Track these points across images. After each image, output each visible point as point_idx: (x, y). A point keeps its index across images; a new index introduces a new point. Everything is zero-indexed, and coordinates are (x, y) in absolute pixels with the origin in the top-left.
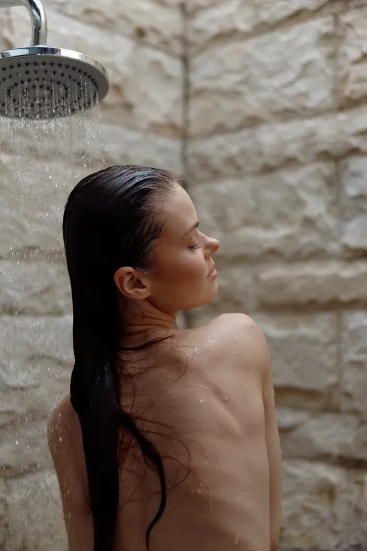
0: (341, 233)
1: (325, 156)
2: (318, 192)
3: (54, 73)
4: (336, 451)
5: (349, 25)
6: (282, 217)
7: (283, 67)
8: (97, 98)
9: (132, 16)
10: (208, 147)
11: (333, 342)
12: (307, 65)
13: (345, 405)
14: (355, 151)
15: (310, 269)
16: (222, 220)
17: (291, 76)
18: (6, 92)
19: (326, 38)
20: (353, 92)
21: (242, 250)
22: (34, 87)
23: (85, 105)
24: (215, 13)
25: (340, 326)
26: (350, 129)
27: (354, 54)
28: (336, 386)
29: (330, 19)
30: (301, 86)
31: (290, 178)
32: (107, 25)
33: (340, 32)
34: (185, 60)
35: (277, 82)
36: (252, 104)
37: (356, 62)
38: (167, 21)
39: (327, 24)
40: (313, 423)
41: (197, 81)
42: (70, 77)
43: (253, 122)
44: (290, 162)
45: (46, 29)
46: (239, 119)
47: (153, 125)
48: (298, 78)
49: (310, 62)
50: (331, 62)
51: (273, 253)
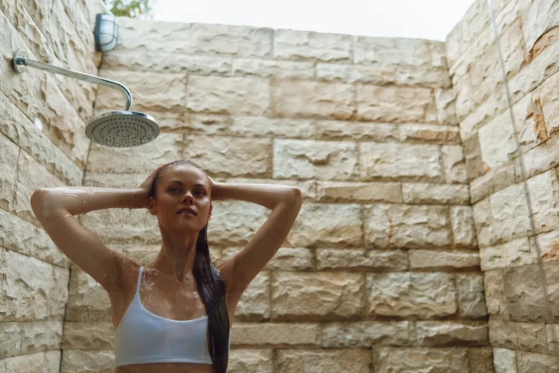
5: (191, 141)
9: (80, 100)
12: (167, 152)
17: (159, 155)
19: (178, 143)
27: (193, 154)
29: (182, 135)
32: (71, 100)
33: (185, 142)
35: (150, 156)
37: (193, 157)
39: (179, 137)
46: (123, 169)
47: (77, 159)
48: (162, 157)
49: (169, 152)
50: (179, 154)
51: (137, 238)
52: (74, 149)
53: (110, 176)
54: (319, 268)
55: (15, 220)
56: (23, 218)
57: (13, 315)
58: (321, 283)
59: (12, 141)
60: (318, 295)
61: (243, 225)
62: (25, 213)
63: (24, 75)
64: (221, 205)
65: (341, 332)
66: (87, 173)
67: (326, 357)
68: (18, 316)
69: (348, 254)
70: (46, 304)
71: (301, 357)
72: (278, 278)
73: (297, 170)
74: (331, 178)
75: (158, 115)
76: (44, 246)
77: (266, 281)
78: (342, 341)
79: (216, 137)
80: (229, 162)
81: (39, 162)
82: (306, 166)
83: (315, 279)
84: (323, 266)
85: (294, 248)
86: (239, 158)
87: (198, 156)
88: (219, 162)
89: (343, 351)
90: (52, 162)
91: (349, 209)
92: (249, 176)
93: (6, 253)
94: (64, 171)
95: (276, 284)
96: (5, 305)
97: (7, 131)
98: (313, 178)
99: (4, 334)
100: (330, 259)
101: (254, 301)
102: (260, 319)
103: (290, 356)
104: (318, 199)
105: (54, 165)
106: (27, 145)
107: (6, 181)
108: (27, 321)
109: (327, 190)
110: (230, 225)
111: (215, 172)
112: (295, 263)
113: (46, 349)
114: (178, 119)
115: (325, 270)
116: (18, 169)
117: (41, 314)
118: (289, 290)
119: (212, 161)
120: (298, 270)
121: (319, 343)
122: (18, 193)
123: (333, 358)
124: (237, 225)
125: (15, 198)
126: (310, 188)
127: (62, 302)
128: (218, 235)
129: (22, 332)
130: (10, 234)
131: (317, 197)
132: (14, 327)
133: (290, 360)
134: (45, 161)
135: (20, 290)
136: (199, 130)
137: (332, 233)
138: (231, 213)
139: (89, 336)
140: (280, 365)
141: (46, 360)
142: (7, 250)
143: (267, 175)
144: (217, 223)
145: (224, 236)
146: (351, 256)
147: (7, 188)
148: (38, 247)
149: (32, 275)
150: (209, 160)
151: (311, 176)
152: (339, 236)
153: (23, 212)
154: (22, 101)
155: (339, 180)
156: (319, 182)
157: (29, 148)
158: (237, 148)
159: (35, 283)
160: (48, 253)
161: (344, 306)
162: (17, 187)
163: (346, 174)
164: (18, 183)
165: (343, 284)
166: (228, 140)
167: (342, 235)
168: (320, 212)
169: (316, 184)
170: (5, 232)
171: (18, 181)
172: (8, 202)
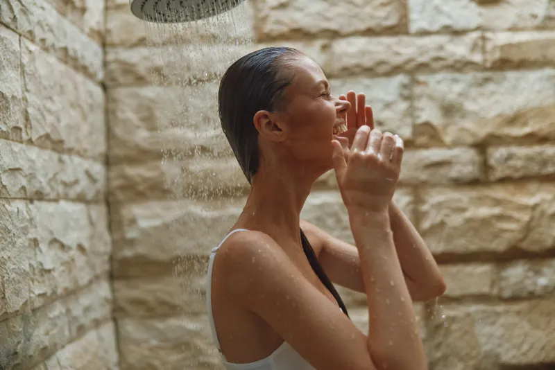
10: (133, 56)
16: (149, 121)
20: (272, 30)
27: (274, 2)
37: (274, 8)
47: (92, 30)
52: (87, 15)
53: (144, 51)
54: (492, 178)
55: (33, 153)
56: (42, 147)
57: (54, 292)
58: (497, 202)
59: (7, 27)
60: (494, 221)
62: (43, 139)
65: (531, 274)
66: (109, 50)
67: (507, 312)
68: (60, 291)
69: (540, 154)
70: (88, 262)
71: (468, 315)
72: (426, 197)
73: (449, 16)
74: (508, 25)
76: (72, 179)
77: (409, 204)
78: (531, 288)
81: (46, 50)
82: (465, 7)
83: (487, 197)
84: (499, 173)
85: (450, 147)
87: (283, 6)
89: (533, 302)
90: (62, 45)
91: (541, 79)
92: (369, 32)
93: (31, 206)
94: (79, 55)
95: (425, 208)
96: (44, 282)
98: (478, 28)
99: (48, 322)
100: (512, 163)
103: (452, 313)
104: (488, 65)
105: (65, 50)
106: (29, 29)
107: (14, 97)
108: (71, 293)
109: (502, 48)
111: (314, 30)
112: (454, 172)
113: (97, 323)
115: (504, 181)
116: (23, 72)
117: (84, 278)
118: (447, 215)
119: (306, 11)
120: (459, 183)
121: (495, 291)
122: (30, 110)
123: (518, 313)
125: (27, 119)
126: (474, 47)
127: (105, 253)
129: (68, 311)
130: (32, 177)
131: (485, 61)
132: (58, 309)
133: (453, 320)
134: (53, 46)
135: (56, 254)
137: (513, 120)
139: (149, 298)
140: (438, 327)
141: (101, 339)
142: (31, 201)
143: (399, 29)
146: (545, 157)
147: (17, 108)
148: (65, 184)
149: (66, 227)
150: (300, 10)
151: (473, 25)
152: (525, 124)
153: (41, 137)
155: (523, 29)
156: (489, 35)
157: (30, 32)
159: (71, 239)
160: (78, 189)
161: (534, 235)
162: (27, 101)
163: (534, 16)
164: (27, 94)
165: (532, 201)
167: (531, 123)
168: (491, 87)
169: (484, 39)
170: (26, 176)
171: (27, 91)
172: (20, 129)
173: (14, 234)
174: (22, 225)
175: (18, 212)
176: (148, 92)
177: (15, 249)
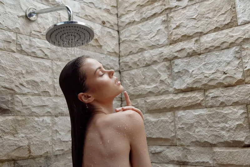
0: (173, 85)
1: (166, 59)
2: (165, 71)
3: (76, 30)
4: (176, 159)
5: (172, 17)
6: (153, 81)
7: (151, 31)
8: (90, 39)
9: (101, 17)
10: (127, 59)
11: (172, 122)
12: (158, 31)
13: (178, 143)
14: (176, 57)
15: (163, 97)
16: (133, 83)
17: (154, 35)
18: (60, 37)
19: (164, 21)
20: (174, 38)
21: (140, 92)
22: (69, 35)
23: (86, 42)
24: (128, 16)
25: (174, 116)
26: (174, 50)
27: (174, 26)
28: (174, 137)
29: (166, 15)
30: (157, 37)
31: (155, 67)
32: (92, 20)
33: (169, 20)
34: (118, 31)
35: (149, 37)
36: (141, 44)
37: (175, 29)
38: (112, 19)
39: (164, 17)
40: (168, 150)
41: (123, 38)
42: (81, 31)
43: (142, 50)
44: (155, 62)
45: (73, 17)
46: (137, 50)
47: (109, 52)
48: (156, 35)
49: (159, 29)
50: (166, 29)
51: (151, 93)
53: (131, 56)
59: (42, 58)
61: (218, 71)
63: (40, 20)
64: (199, 58)
66: (121, 58)
75: (150, 7)
79: (188, 8)
80: (200, 23)
86: (207, 18)
87: (178, 27)
88: (193, 26)
92: (217, 29)
96: (62, 145)
97: (36, 55)
101: (235, 131)
102: (243, 145)
110: (207, 73)
114: (161, 5)
119: (188, 26)
124: (213, 71)
125: (55, 88)
128: (200, 82)
130: (55, 108)
136: (176, 7)
138: (207, 63)
143: (232, 24)
144: (198, 73)
145: (204, 82)
147: (45, 85)
150: (185, 27)
154: (42, 35)
158: (204, 10)
164: (55, 80)
166: (196, 6)
170: (51, 108)
171: (55, 78)
172: (49, 92)
173: (39, 128)
174: (45, 125)
175: (43, 121)
176: (133, 72)
177: (40, 133)
